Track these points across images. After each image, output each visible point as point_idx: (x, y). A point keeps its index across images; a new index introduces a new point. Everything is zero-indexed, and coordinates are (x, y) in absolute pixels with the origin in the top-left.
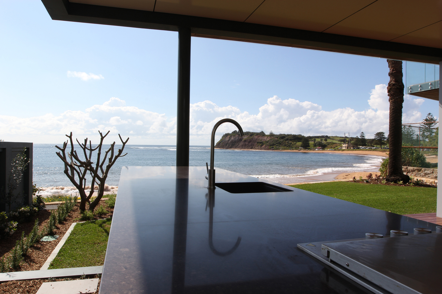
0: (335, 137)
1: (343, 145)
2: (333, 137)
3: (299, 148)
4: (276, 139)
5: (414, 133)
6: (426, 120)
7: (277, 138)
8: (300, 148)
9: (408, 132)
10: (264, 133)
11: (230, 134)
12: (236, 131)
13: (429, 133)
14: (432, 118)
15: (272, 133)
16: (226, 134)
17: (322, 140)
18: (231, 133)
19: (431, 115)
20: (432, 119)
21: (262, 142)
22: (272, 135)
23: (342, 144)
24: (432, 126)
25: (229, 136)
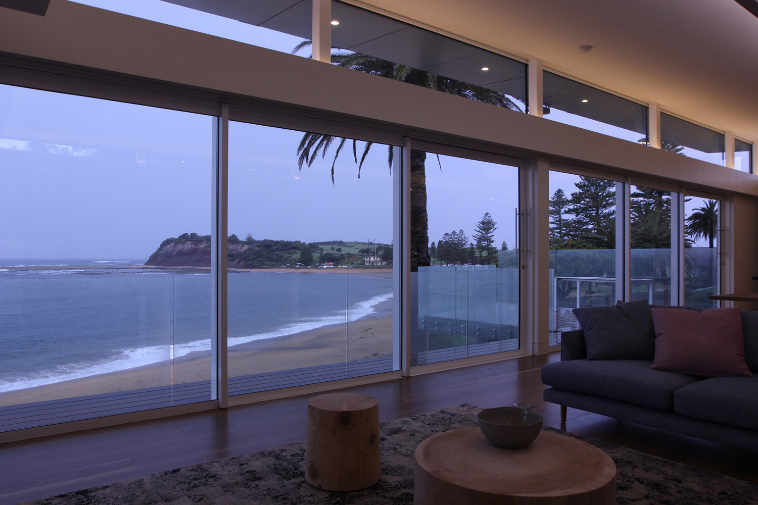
0: (354, 243)
1: (366, 259)
2: (351, 243)
3: (296, 264)
4: (258, 249)
5: (467, 242)
6: (483, 223)
7: (260, 246)
8: (299, 265)
9: (459, 240)
10: (236, 237)
11: (176, 239)
12: (186, 234)
13: (486, 243)
14: (490, 220)
15: (251, 238)
16: (168, 240)
17: (333, 249)
18: (177, 237)
19: (489, 215)
20: (490, 222)
21: (233, 254)
22: (250, 241)
23: (365, 256)
24: (490, 232)
25: (172, 244)
